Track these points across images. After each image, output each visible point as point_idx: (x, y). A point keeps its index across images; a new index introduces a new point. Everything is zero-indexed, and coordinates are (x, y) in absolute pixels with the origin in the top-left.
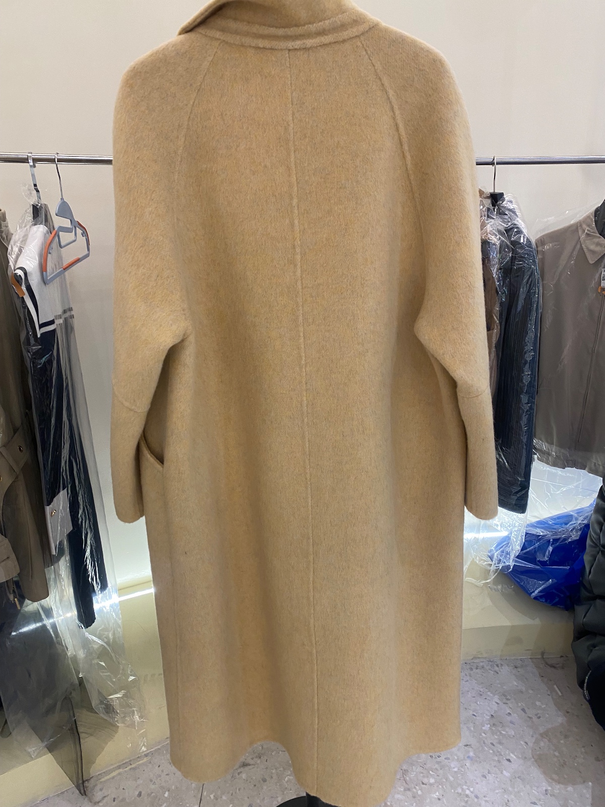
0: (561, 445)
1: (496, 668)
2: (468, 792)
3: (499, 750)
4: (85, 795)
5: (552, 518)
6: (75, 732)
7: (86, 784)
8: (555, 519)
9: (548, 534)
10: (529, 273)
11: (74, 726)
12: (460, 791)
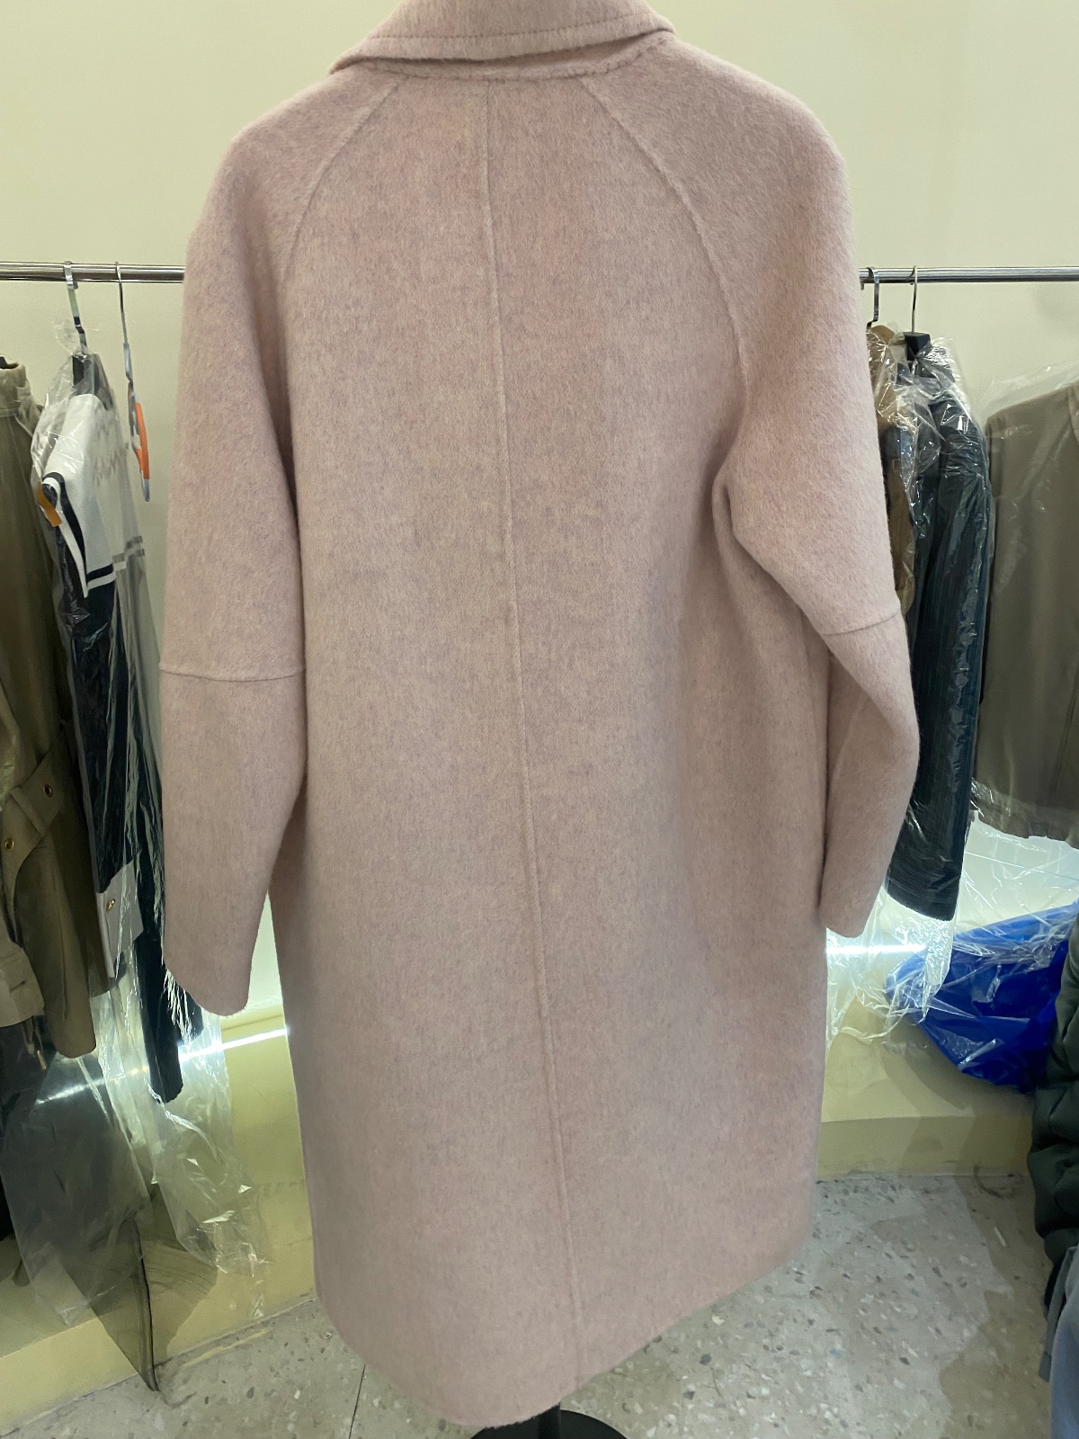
0: (1022, 796)
1: (891, 1193)
2: (828, 1415)
3: (889, 1342)
4: (158, 1390)
5: (1002, 926)
6: (142, 1281)
7: (160, 1370)
8: (1007, 927)
9: (993, 955)
10: (972, 486)
11: (140, 1271)
12: (813, 1411)
